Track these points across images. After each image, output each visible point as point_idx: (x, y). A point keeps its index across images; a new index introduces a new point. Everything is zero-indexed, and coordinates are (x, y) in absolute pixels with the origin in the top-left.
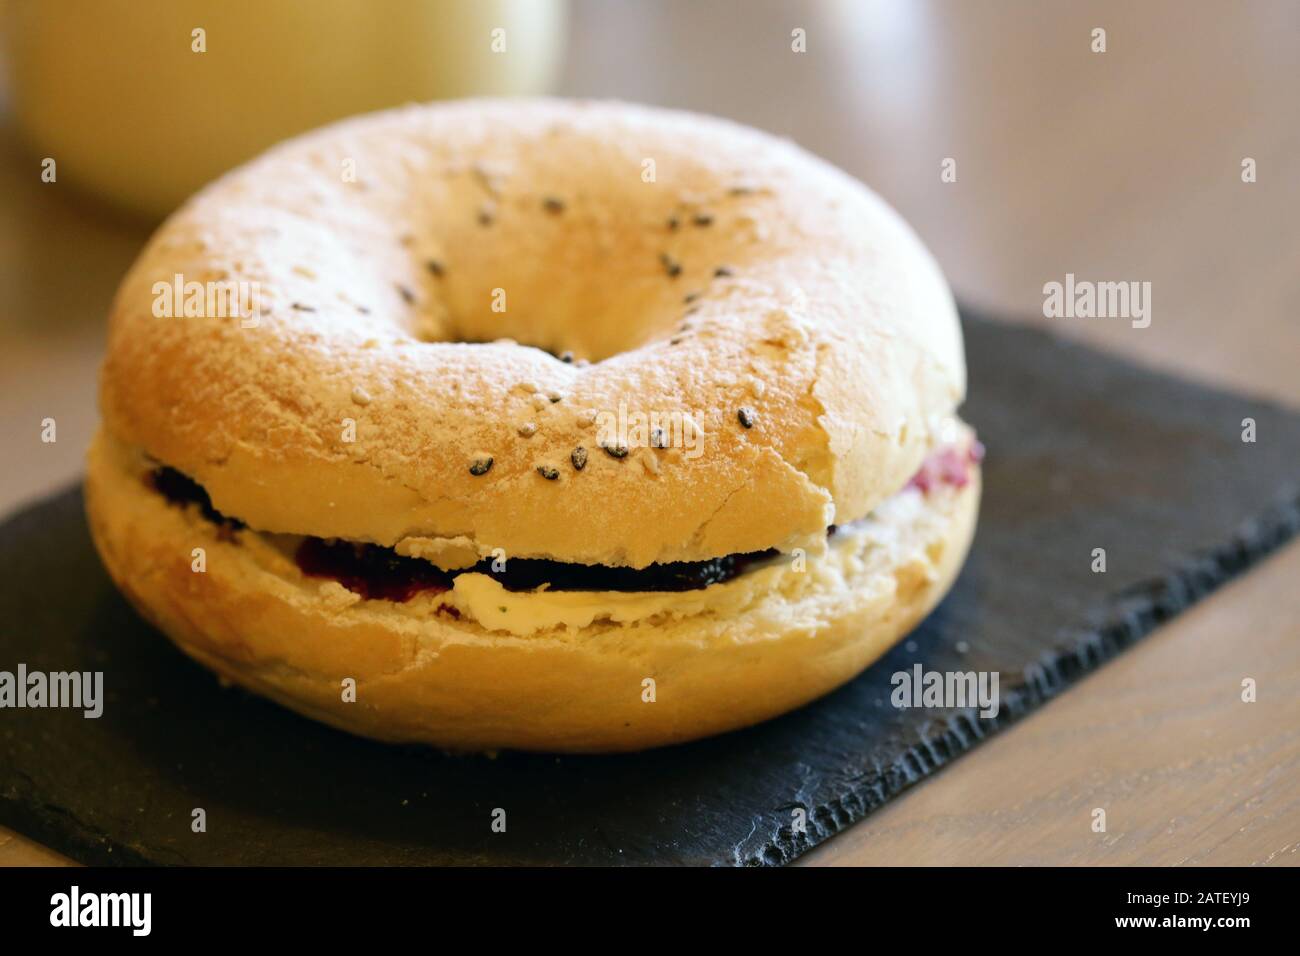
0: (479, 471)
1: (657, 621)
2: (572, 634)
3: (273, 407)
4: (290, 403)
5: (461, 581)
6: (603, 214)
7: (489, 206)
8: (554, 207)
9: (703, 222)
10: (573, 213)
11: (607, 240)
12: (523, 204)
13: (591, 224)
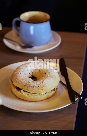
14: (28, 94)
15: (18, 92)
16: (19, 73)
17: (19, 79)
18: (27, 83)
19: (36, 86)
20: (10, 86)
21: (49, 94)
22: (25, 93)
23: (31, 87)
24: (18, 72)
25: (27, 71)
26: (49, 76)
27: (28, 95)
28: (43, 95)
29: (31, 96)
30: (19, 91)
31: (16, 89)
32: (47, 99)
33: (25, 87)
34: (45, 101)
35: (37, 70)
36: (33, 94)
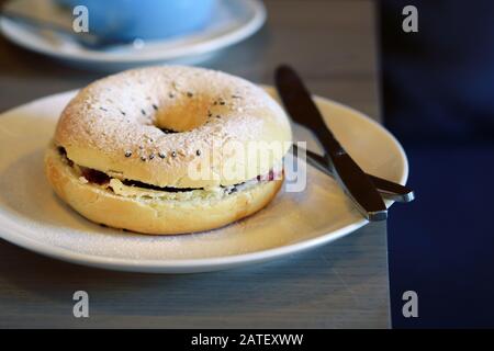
0: (128, 156)
1: (162, 198)
2: (138, 198)
3: (84, 133)
4: (88, 132)
5: (112, 181)
6: (201, 98)
7: (174, 93)
8: (190, 95)
9: (223, 104)
10: (194, 97)
11: (200, 105)
12: (183, 93)
13: (197, 100)
14: (147, 197)
15: (97, 190)
16: (96, 106)
17: (97, 129)
18: (138, 140)
19: (184, 152)
20: (54, 170)
21: (247, 194)
22: (133, 190)
23: (162, 157)
24: (89, 101)
25: (133, 104)
26: (240, 110)
27: (149, 201)
28: (218, 197)
29: (161, 203)
30: (103, 187)
31: (84, 180)
32: (241, 219)
33: (131, 160)
34: (229, 229)
35: (179, 96)
36: (173, 195)
